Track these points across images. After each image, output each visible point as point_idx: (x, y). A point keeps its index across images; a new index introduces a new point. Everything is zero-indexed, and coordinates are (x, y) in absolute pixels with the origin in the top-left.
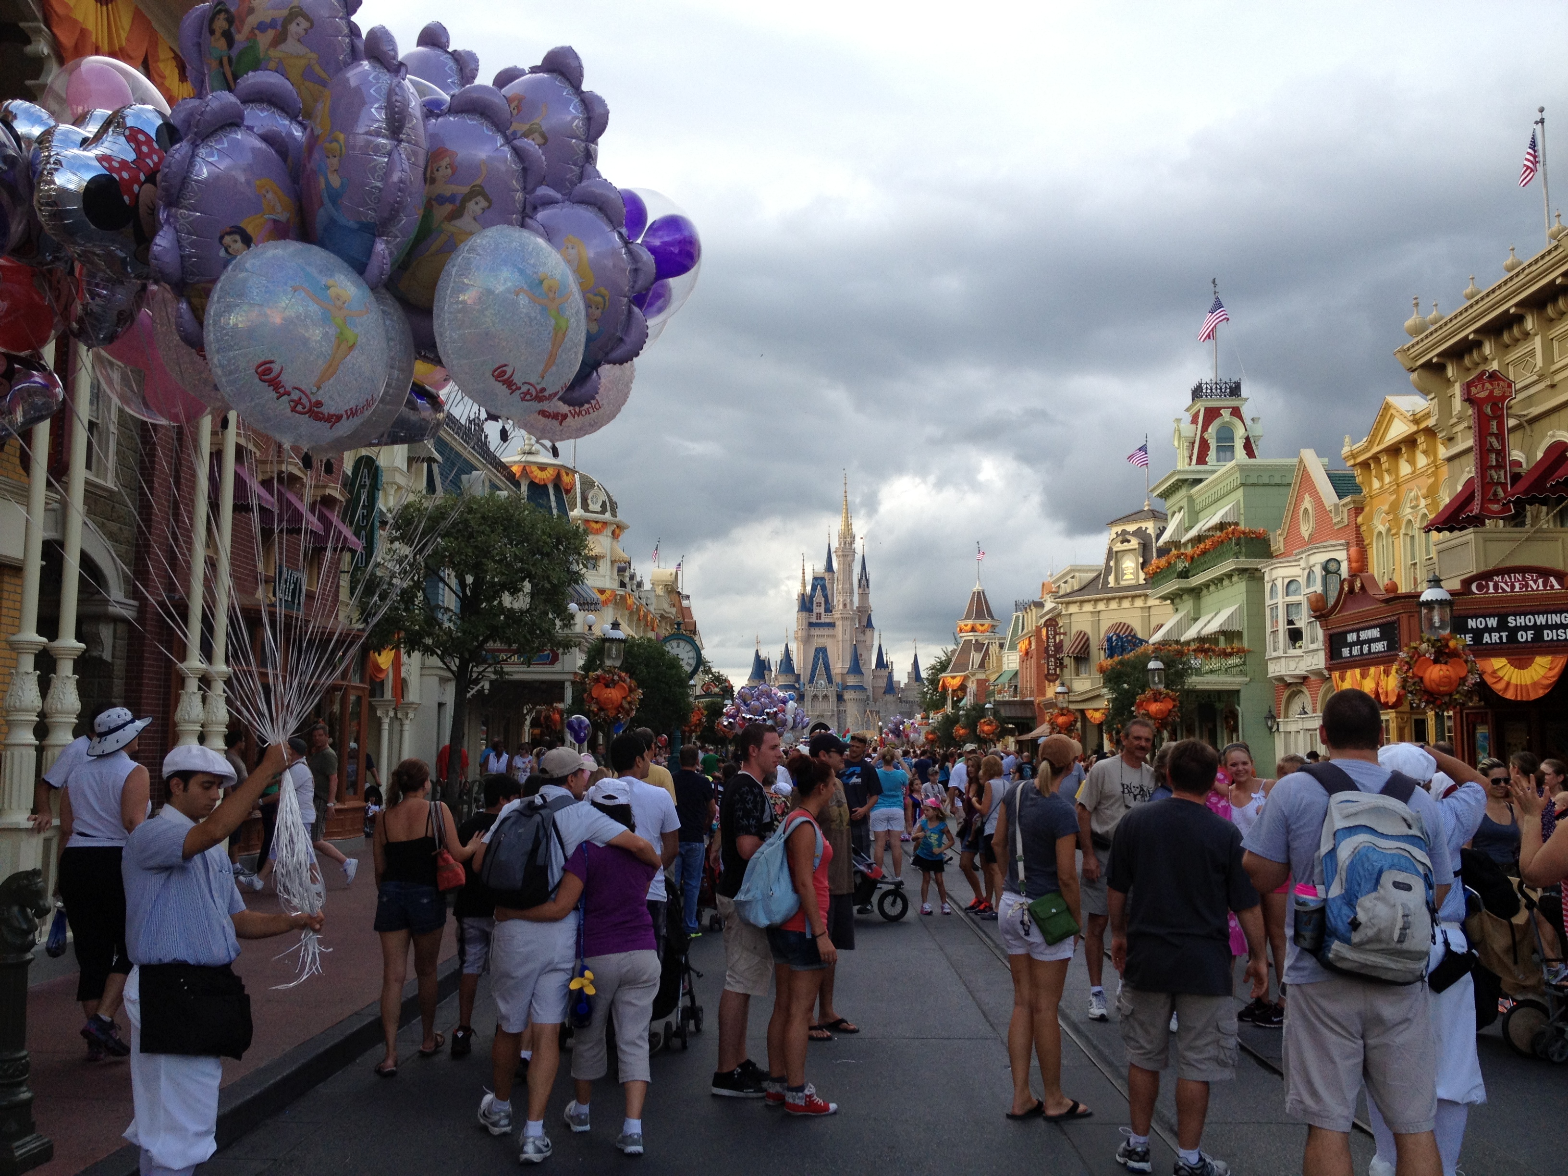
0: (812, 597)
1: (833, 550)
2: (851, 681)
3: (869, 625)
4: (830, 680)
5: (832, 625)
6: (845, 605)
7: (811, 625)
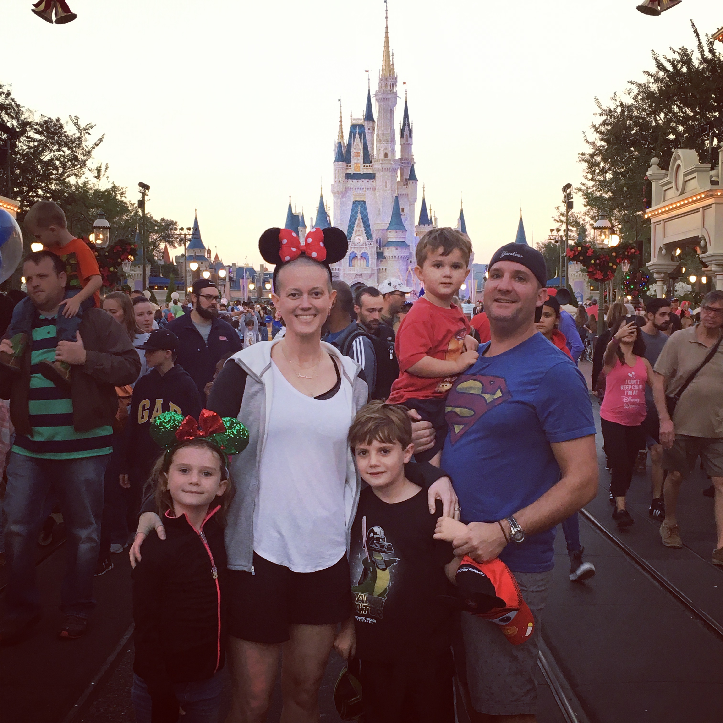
0: (349, 145)
1: (372, 93)
2: (392, 236)
3: (413, 177)
4: (369, 236)
5: (371, 177)
6: (386, 155)
7: (349, 176)
